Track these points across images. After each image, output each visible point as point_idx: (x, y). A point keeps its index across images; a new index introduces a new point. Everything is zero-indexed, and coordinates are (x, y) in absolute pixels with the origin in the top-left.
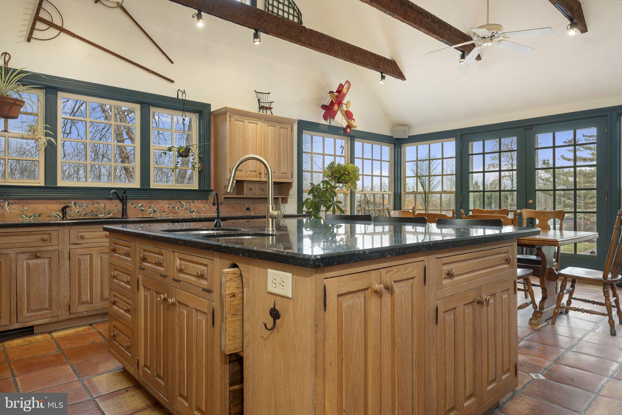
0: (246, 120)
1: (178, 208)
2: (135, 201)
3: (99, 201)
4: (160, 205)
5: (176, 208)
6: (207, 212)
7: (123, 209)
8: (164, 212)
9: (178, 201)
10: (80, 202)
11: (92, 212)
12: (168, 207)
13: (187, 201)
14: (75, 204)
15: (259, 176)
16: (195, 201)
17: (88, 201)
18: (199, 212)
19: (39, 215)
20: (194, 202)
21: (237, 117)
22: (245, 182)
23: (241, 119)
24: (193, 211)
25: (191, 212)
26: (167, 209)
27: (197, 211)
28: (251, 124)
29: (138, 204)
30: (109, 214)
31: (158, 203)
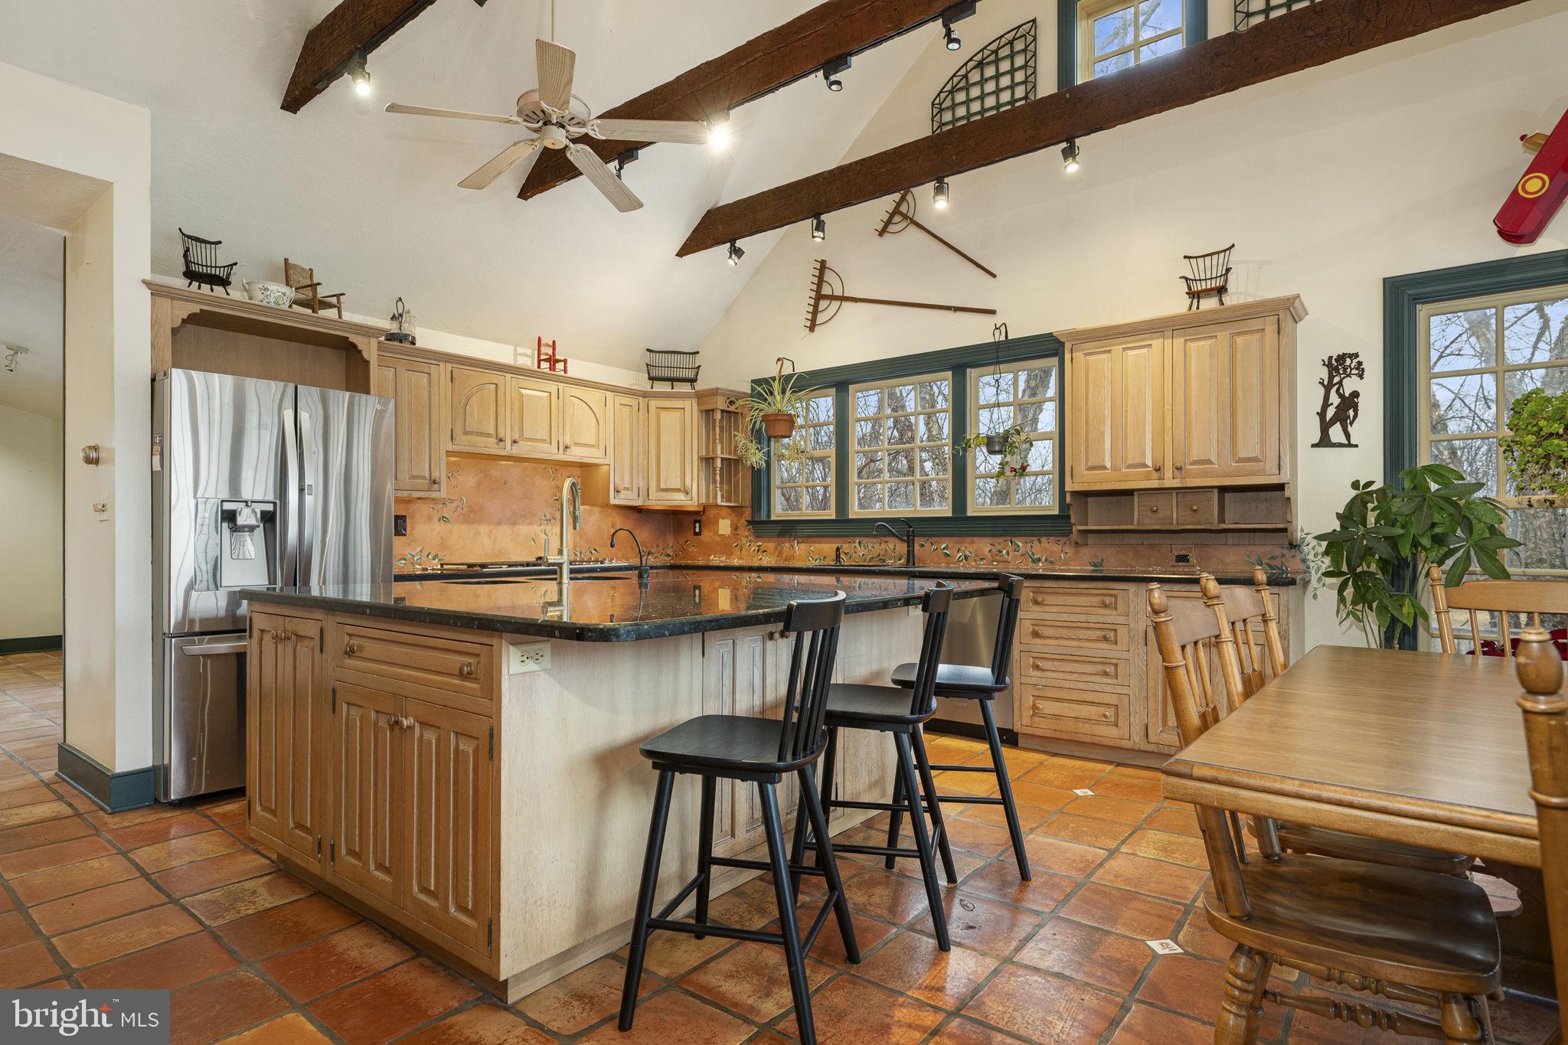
0: (1115, 345)
1: (1008, 553)
2: (936, 539)
3: (887, 539)
4: (975, 546)
5: (1004, 552)
6: (1070, 563)
7: (908, 551)
8: (982, 559)
9: (1008, 538)
10: (865, 540)
11: (879, 556)
12: (990, 551)
13: (1026, 538)
14: (860, 543)
15: (1155, 475)
16: (1044, 540)
17: (874, 540)
18: (1052, 562)
19: (825, 557)
20: (1040, 542)
21: (1089, 346)
22: (1136, 493)
23: (1103, 347)
24: (1039, 560)
25: (1034, 561)
26: (988, 554)
27: (1046, 560)
28: (1131, 353)
29: (940, 543)
30: (900, 559)
31: (972, 542)
